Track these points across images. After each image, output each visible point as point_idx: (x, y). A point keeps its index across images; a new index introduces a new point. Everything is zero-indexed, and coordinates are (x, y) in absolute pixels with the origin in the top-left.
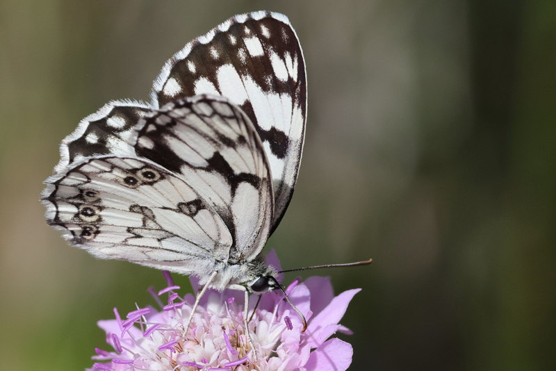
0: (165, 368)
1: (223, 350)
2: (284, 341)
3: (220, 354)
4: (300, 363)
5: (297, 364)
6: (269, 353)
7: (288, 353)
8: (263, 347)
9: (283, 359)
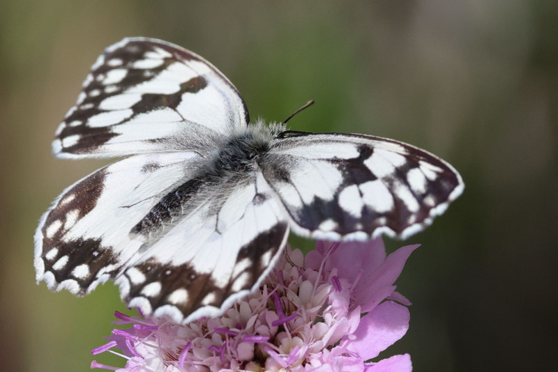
0: (194, 335)
1: (261, 314)
2: (331, 304)
3: (257, 318)
4: (350, 329)
5: (345, 330)
6: (313, 318)
7: (335, 318)
8: (308, 311)
9: (329, 325)
